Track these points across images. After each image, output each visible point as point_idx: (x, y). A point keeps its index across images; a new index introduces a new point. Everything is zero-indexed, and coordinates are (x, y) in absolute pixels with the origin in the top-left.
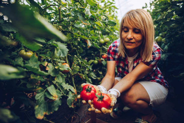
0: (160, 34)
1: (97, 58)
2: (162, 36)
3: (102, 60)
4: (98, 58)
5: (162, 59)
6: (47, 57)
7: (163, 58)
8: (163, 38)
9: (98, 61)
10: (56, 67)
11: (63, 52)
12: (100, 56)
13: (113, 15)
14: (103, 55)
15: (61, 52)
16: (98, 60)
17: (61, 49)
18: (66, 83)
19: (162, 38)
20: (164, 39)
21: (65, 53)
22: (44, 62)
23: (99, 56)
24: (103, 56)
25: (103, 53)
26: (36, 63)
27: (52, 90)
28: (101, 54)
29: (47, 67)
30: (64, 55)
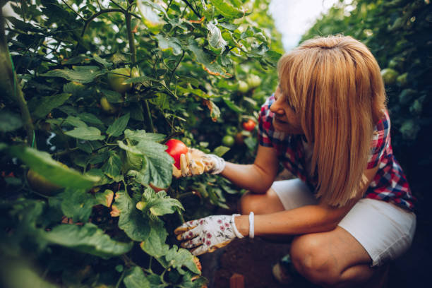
0: (392, 63)
1: (232, 130)
2: (396, 68)
3: (245, 137)
4: (234, 128)
5: (406, 135)
6: (109, 175)
7: (409, 134)
8: (401, 73)
9: (234, 137)
10: (140, 206)
11: (159, 169)
12: (239, 125)
13: (265, 11)
14: (245, 121)
15: (153, 169)
16: (234, 134)
17: (150, 158)
18: (171, 247)
19: (396, 73)
20: (404, 76)
21: (167, 172)
22: (104, 195)
23: (235, 124)
24: (246, 125)
25: (245, 117)
26: (81, 206)
27: (138, 283)
28: (240, 120)
29: (113, 207)
30: (163, 180)
